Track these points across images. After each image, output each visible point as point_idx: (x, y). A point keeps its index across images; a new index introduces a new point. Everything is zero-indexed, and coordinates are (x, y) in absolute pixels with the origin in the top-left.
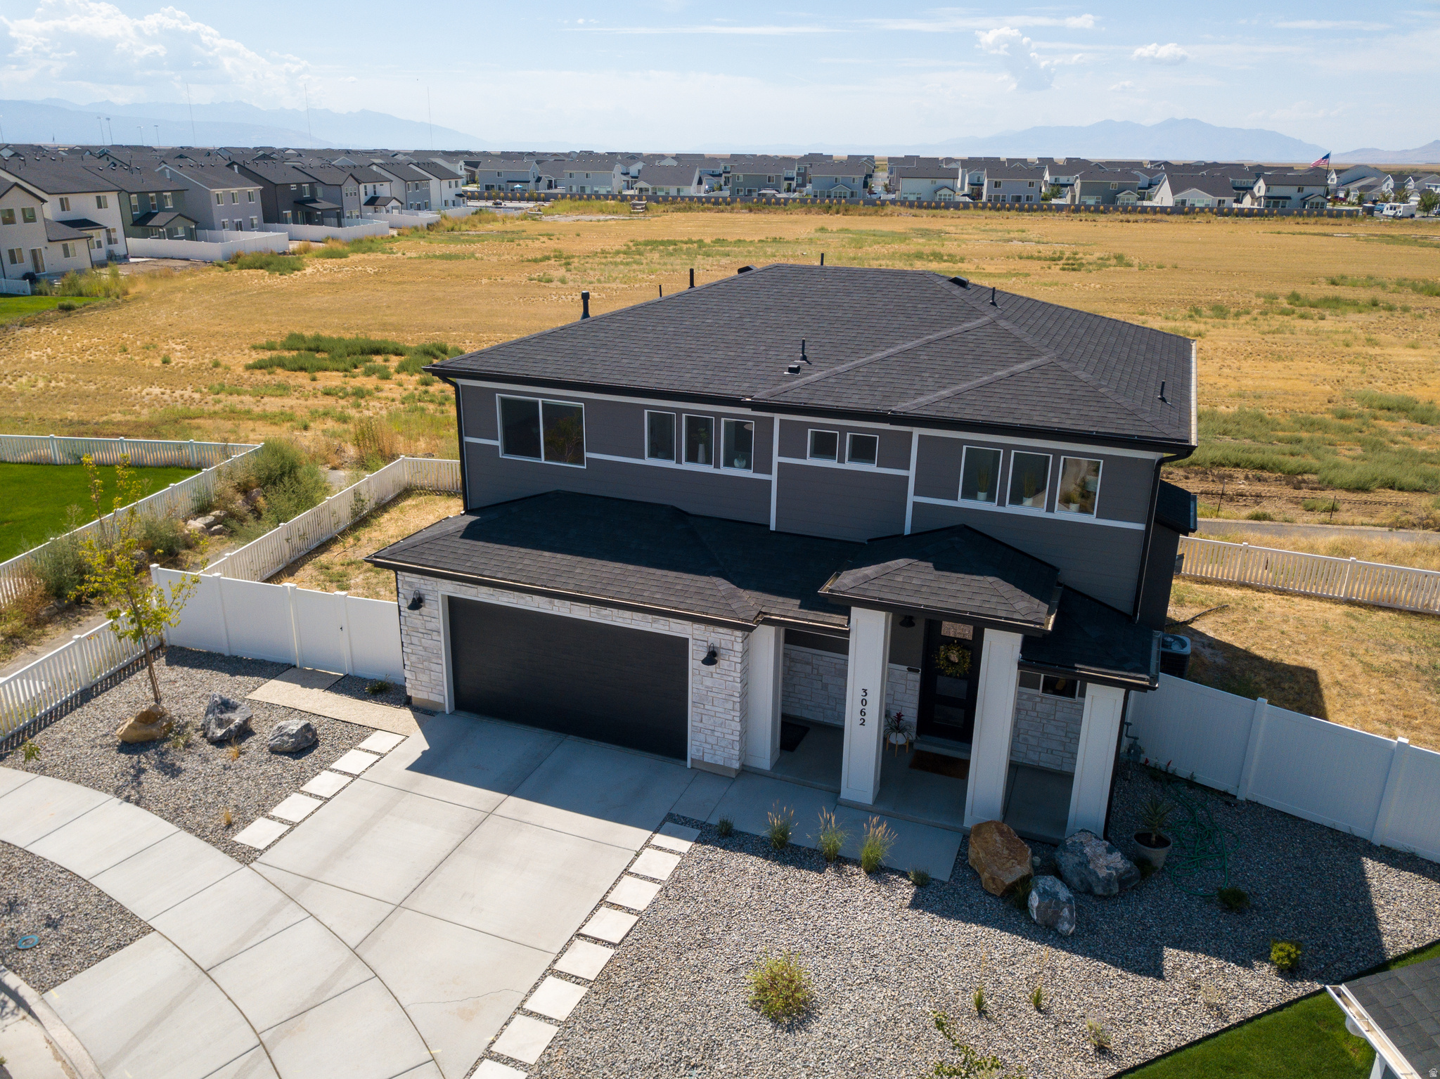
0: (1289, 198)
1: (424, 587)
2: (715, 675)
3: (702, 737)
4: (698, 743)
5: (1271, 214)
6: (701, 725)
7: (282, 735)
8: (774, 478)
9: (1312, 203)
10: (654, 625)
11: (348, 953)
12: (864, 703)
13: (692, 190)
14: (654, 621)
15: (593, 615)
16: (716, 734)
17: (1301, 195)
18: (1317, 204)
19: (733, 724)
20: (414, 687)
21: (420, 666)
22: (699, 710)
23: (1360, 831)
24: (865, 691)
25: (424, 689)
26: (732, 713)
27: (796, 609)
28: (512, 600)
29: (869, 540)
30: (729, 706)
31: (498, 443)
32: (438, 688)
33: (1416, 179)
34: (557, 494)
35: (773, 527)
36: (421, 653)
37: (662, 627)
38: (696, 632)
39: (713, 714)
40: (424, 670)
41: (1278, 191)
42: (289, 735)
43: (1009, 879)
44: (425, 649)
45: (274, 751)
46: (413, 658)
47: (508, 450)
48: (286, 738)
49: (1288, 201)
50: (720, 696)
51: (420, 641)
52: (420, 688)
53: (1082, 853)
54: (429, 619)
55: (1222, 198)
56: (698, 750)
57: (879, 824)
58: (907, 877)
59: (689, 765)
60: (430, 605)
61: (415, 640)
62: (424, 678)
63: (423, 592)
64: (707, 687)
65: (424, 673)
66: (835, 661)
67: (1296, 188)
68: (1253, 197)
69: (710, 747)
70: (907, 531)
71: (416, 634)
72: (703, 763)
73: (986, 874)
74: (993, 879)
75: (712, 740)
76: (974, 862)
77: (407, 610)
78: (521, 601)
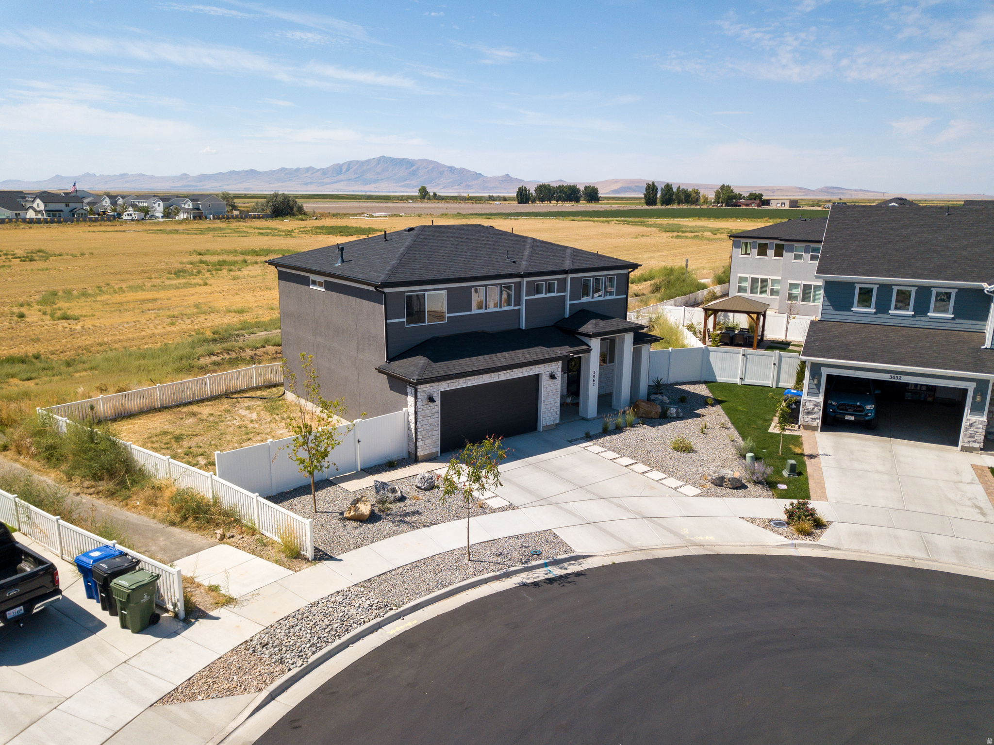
0: (61, 211)
1: (433, 390)
3: (546, 415)
5: (52, 222)
8: (523, 306)
9: (79, 214)
10: (530, 371)
11: (601, 499)
12: (594, 376)
15: (509, 376)
16: (552, 411)
17: (68, 209)
18: (82, 214)
21: (427, 436)
24: (594, 372)
29: (555, 323)
30: (556, 396)
31: (404, 320)
32: (436, 443)
33: (123, 197)
34: (434, 338)
35: (523, 328)
36: (428, 428)
37: (533, 371)
38: (545, 369)
41: (53, 206)
42: (430, 478)
44: (430, 425)
46: (424, 433)
47: (408, 323)
48: (430, 481)
49: (61, 213)
50: (553, 393)
51: (427, 422)
52: (426, 448)
54: (434, 407)
55: (17, 212)
56: (542, 422)
59: (539, 431)
60: (435, 399)
61: (425, 422)
62: (429, 442)
63: (431, 393)
65: (429, 439)
67: (64, 205)
68: (35, 211)
69: (549, 418)
70: (567, 315)
71: (425, 419)
72: (547, 426)
73: (654, 413)
74: (656, 413)
75: (550, 415)
76: (643, 413)
77: (422, 407)
78: (478, 381)
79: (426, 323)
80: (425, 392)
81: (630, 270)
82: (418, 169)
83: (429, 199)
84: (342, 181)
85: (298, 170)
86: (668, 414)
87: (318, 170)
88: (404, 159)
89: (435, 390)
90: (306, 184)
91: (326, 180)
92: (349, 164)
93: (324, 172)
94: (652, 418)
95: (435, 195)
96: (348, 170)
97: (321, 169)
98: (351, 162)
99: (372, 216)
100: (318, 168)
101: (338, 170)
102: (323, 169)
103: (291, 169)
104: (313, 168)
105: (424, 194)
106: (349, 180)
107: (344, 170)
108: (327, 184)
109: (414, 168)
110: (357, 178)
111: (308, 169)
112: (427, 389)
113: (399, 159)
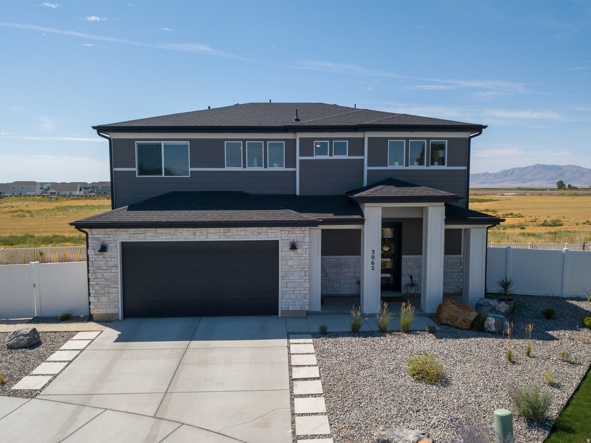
1: (108, 239)
2: (294, 258)
3: (287, 296)
4: (285, 300)
6: (287, 289)
7: (18, 336)
8: (297, 169)
10: (259, 236)
11: (152, 420)
12: (373, 257)
13: (77, 193)
14: (259, 233)
15: (221, 237)
16: (296, 292)
19: (305, 284)
20: (96, 307)
21: (102, 292)
22: (285, 281)
24: (373, 251)
25: (103, 307)
26: (305, 278)
27: (333, 216)
28: (168, 237)
30: (303, 274)
31: (136, 169)
32: (114, 303)
35: (298, 193)
36: (102, 283)
37: (263, 236)
38: (283, 235)
39: (293, 281)
40: (104, 295)
42: (23, 335)
43: (472, 319)
44: (106, 280)
45: (11, 347)
46: (97, 288)
47: (140, 174)
48: (21, 337)
50: (297, 270)
51: (103, 275)
52: (101, 307)
54: (110, 259)
56: (285, 305)
57: (406, 306)
58: (426, 331)
59: (280, 315)
60: (112, 250)
61: (99, 275)
62: (104, 299)
63: (106, 242)
64: (290, 266)
65: (104, 296)
66: (331, 260)
69: (292, 301)
70: (365, 184)
71: (99, 271)
72: (288, 311)
73: (460, 320)
74: (464, 321)
75: (293, 297)
76: (447, 319)
77: (94, 256)
78: (175, 237)
79: (163, 176)
80: (98, 239)
81: (472, 133)
82: (564, 171)
83: (565, 189)
84: (508, 181)
85: (478, 174)
86: (486, 326)
87: (491, 175)
88: (554, 165)
89: (111, 239)
90: (483, 183)
91: (496, 180)
92: (513, 171)
93: (496, 175)
94: (458, 328)
95: (569, 186)
96: (512, 174)
97: (493, 174)
98: (515, 168)
99: (504, 195)
100: (491, 173)
101: (505, 174)
102: (495, 174)
103: (474, 174)
104: (488, 173)
105: (561, 185)
106: (512, 180)
107: (509, 174)
108: (497, 183)
109: (561, 171)
110: (518, 178)
111: (485, 174)
112: (100, 236)
113: (550, 165)
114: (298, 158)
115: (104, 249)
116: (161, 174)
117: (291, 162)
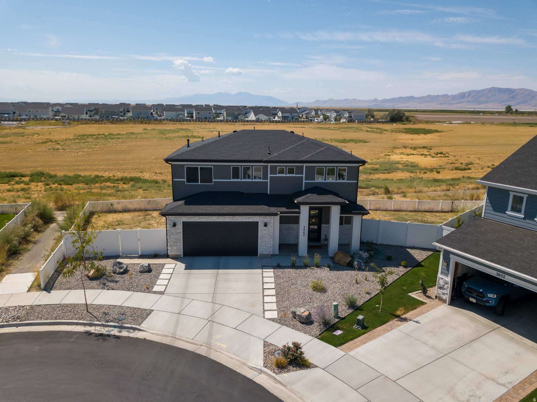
0: (288, 117)
1: (176, 220)
2: (266, 230)
3: (262, 247)
4: (261, 249)
5: (284, 122)
6: (262, 244)
7: (143, 267)
8: (269, 181)
9: (295, 118)
10: (249, 219)
11: (212, 303)
12: (304, 230)
13: (84, 116)
14: (249, 218)
15: (231, 220)
16: (266, 246)
17: (291, 116)
18: (297, 118)
19: (271, 242)
20: (171, 251)
21: (174, 244)
22: (261, 240)
23: (403, 245)
24: (304, 227)
25: (174, 251)
26: (271, 239)
27: (286, 209)
28: (205, 220)
29: (294, 193)
30: (270, 237)
31: (185, 180)
32: (180, 250)
33: (320, 111)
34: (204, 192)
35: (269, 193)
36: (174, 240)
37: (251, 220)
38: (260, 219)
39: (265, 240)
40: (174, 246)
41: (285, 115)
42: (146, 267)
43: (348, 261)
44: (176, 239)
45: (141, 272)
46: (171, 242)
47: (187, 182)
48: (145, 268)
49: (288, 118)
50: (267, 235)
51: (174, 237)
52: (173, 251)
53: (359, 254)
54: (177, 229)
55: (270, 117)
56: (261, 251)
57: (317, 255)
58: (326, 267)
59: (258, 256)
60: (178, 225)
61: (172, 237)
62: (175, 248)
63: (175, 222)
64: (264, 234)
66: (285, 226)
67: (290, 114)
68: (278, 117)
69: (264, 250)
70: (303, 189)
71: (172, 235)
72: (262, 254)
73: (343, 262)
74: (344, 262)
75: (265, 248)
76: (337, 261)
77: (170, 228)
78: (209, 219)
79: (199, 183)
80: (171, 220)
81: (360, 164)
82: (517, 94)
83: (512, 113)
84: (464, 102)
85: (438, 96)
86: (354, 265)
87: (450, 96)
88: (508, 89)
89: (178, 220)
90: (441, 104)
91: (454, 102)
92: (470, 93)
93: (454, 97)
94: (341, 265)
95: (516, 111)
96: (468, 96)
97: (452, 95)
98: (472, 91)
99: (451, 123)
100: (450, 95)
101: (462, 96)
102: (453, 95)
103: (434, 96)
104: (447, 95)
105: (509, 110)
106: (468, 102)
107: (466, 96)
108: (454, 104)
109: (514, 94)
110: (474, 100)
111: (443, 96)
112: (173, 219)
113: (504, 88)
114: (269, 175)
115: (174, 225)
116: (198, 182)
117: (265, 177)
